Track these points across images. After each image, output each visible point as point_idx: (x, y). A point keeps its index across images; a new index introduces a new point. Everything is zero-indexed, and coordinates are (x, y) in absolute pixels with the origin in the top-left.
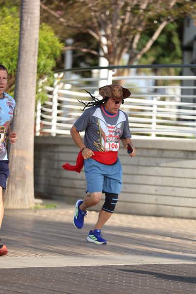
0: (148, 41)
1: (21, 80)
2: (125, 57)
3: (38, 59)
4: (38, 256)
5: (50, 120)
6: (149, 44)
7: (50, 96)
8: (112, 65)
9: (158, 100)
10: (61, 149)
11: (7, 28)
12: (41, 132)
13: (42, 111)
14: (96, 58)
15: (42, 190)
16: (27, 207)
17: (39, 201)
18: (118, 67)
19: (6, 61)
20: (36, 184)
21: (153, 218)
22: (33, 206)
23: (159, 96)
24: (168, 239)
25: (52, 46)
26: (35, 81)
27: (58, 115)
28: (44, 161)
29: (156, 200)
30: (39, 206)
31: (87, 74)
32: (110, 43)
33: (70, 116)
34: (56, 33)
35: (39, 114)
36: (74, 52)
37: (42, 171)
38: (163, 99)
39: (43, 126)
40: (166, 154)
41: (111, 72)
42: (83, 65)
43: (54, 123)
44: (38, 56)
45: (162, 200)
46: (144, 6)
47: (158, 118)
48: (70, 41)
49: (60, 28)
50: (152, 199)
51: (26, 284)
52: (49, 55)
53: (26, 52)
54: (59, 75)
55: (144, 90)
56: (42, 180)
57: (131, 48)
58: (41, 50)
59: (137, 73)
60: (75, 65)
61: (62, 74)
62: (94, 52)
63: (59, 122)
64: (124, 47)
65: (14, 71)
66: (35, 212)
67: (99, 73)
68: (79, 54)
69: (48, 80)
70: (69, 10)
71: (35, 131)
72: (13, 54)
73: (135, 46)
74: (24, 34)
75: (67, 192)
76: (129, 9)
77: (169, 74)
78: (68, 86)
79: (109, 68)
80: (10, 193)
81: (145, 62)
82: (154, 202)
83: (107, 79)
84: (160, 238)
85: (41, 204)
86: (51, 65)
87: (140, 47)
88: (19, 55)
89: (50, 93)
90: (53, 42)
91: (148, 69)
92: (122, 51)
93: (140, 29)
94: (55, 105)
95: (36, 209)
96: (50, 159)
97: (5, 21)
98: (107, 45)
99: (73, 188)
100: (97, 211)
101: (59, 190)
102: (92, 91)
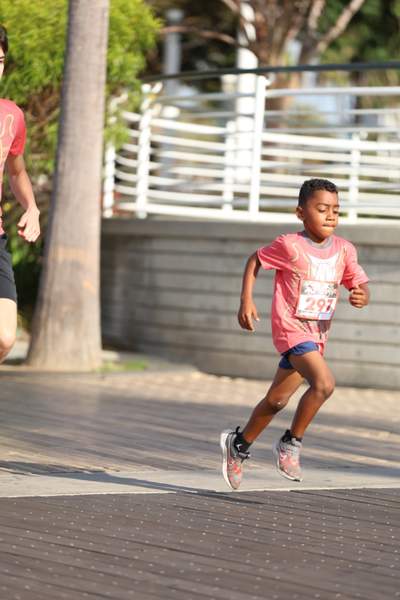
0: (340, 12)
1: (73, 99)
2: (293, 49)
3: (109, 52)
5: (133, 185)
6: (344, 20)
7: (133, 133)
8: (264, 66)
9: (362, 139)
10: (156, 245)
12: (115, 209)
13: (118, 166)
14: (231, 50)
15: (117, 331)
16: (86, 368)
17: (112, 356)
18: (277, 70)
19: (41, 58)
20: (105, 318)
21: (353, 393)
22: (97, 365)
23: (364, 131)
24: (383, 436)
25: (137, 24)
26: (102, 101)
27: (152, 173)
28: (121, 271)
29: (359, 353)
30: (111, 366)
31: (211, 84)
32: (260, 17)
33: (175, 176)
35: (111, 170)
36: (184, 38)
37: (117, 292)
38: (373, 138)
39: (119, 197)
40: (380, 254)
41: (263, 81)
42: (203, 66)
43: (142, 190)
44: (110, 46)
45: (370, 353)
47: (361, 178)
48: (175, 15)
50: (350, 351)
51: (83, 529)
52: (132, 44)
53: (84, 39)
54: (153, 86)
55: (333, 119)
56: (118, 311)
57: (304, 28)
58: (114, 33)
59: (319, 81)
60: (186, 66)
61: (158, 87)
62: (227, 39)
63: (153, 188)
64: (290, 26)
65: (59, 79)
66: (103, 378)
67: (236, 84)
68: (196, 42)
69: (130, 99)
71: (102, 209)
72: (56, 42)
73: (313, 23)
75: (169, 336)
77: (387, 83)
78: (172, 112)
79: (258, 72)
80: (50, 339)
81: (334, 57)
82: (353, 356)
83: (253, 95)
84: (366, 434)
85: (116, 362)
86: (136, 66)
87: (325, 25)
88: (68, 44)
89: (134, 126)
90: (140, 17)
91: (340, 74)
92: (285, 35)
94: (144, 151)
95: (105, 373)
96: (134, 266)
98: (255, 24)
99: (181, 327)
100: (233, 377)
101: (152, 332)
102: (222, 122)
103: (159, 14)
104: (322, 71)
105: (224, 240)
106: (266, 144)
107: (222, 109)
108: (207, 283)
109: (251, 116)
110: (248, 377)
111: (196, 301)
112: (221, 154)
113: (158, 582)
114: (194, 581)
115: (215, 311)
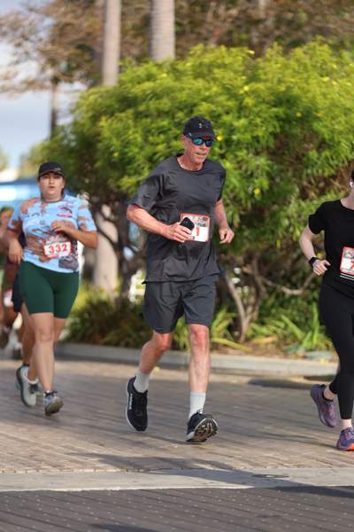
11: (349, 84)
97: (346, 72)
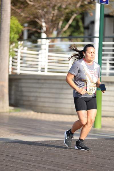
0: (66, 24)
2: (55, 33)
4: (11, 136)
5: (16, 66)
6: (67, 26)
7: (16, 54)
10: (23, 81)
12: (12, 72)
13: (12, 61)
14: (40, 33)
15: (13, 102)
16: (5, 111)
17: (12, 108)
18: (51, 38)
20: (10, 99)
22: (8, 110)
25: (17, 28)
26: (8, 46)
27: (21, 63)
28: (13, 87)
31: (35, 42)
34: (19, 21)
35: (11, 63)
36: (28, 31)
37: (13, 92)
39: (13, 69)
41: (48, 41)
42: (33, 37)
43: (18, 67)
44: (10, 33)
46: (64, 6)
48: (26, 25)
49: (21, 18)
51: (5, 150)
52: (16, 32)
53: (4, 31)
54: (21, 42)
55: (65, 50)
56: (13, 97)
57: (58, 28)
58: (11, 29)
59: (61, 41)
60: (29, 37)
61: (22, 42)
62: (39, 31)
63: (21, 67)
64: (54, 28)
67: (41, 42)
68: (31, 32)
69: (15, 45)
70: (26, 9)
71: (9, 72)
73: (60, 27)
74: (2, 22)
75: (26, 103)
76: (56, 8)
77: (77, 41)
78: (26, 48)
79: (47, 38)
82: (70, 107)
83: (45, 44)
85: (13, 110)
86: (17, 38)
87: (62, 27)
90: (18, 26)
91: (66, 39)
92: (53, 30)
93: (63, 18)
94: (19, 58)
95: (10, 112)
96: (17, 86)
98: (46, 27)
99: (29, 101)
100: (41, 112)
101: (21, 102)
102: (38, 51)
103: (22, 25)
104: (62, 38)
105: (39, 79)
106: (49, 56)
107: (38, 48)
108: (35, 90)
109: (45, 49)
110: (45, 113)
111: (32, 94)
112: (38, 58)
113: (24, 163)
114: (32, 162)
115: (37, 97)
